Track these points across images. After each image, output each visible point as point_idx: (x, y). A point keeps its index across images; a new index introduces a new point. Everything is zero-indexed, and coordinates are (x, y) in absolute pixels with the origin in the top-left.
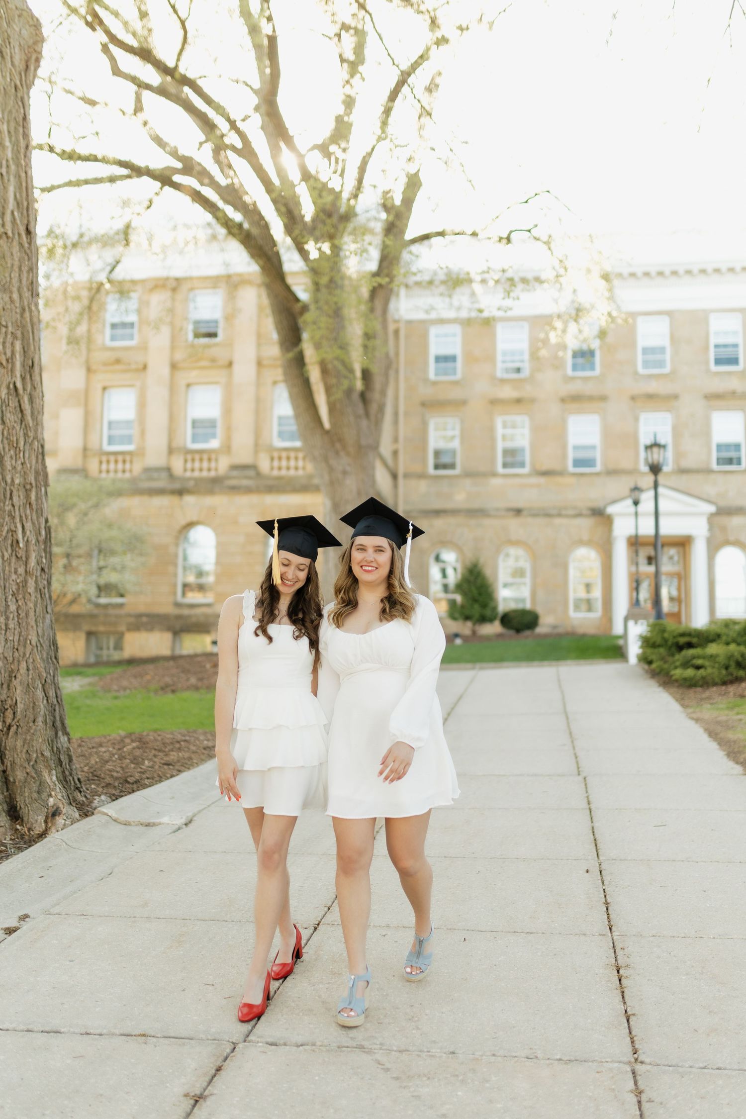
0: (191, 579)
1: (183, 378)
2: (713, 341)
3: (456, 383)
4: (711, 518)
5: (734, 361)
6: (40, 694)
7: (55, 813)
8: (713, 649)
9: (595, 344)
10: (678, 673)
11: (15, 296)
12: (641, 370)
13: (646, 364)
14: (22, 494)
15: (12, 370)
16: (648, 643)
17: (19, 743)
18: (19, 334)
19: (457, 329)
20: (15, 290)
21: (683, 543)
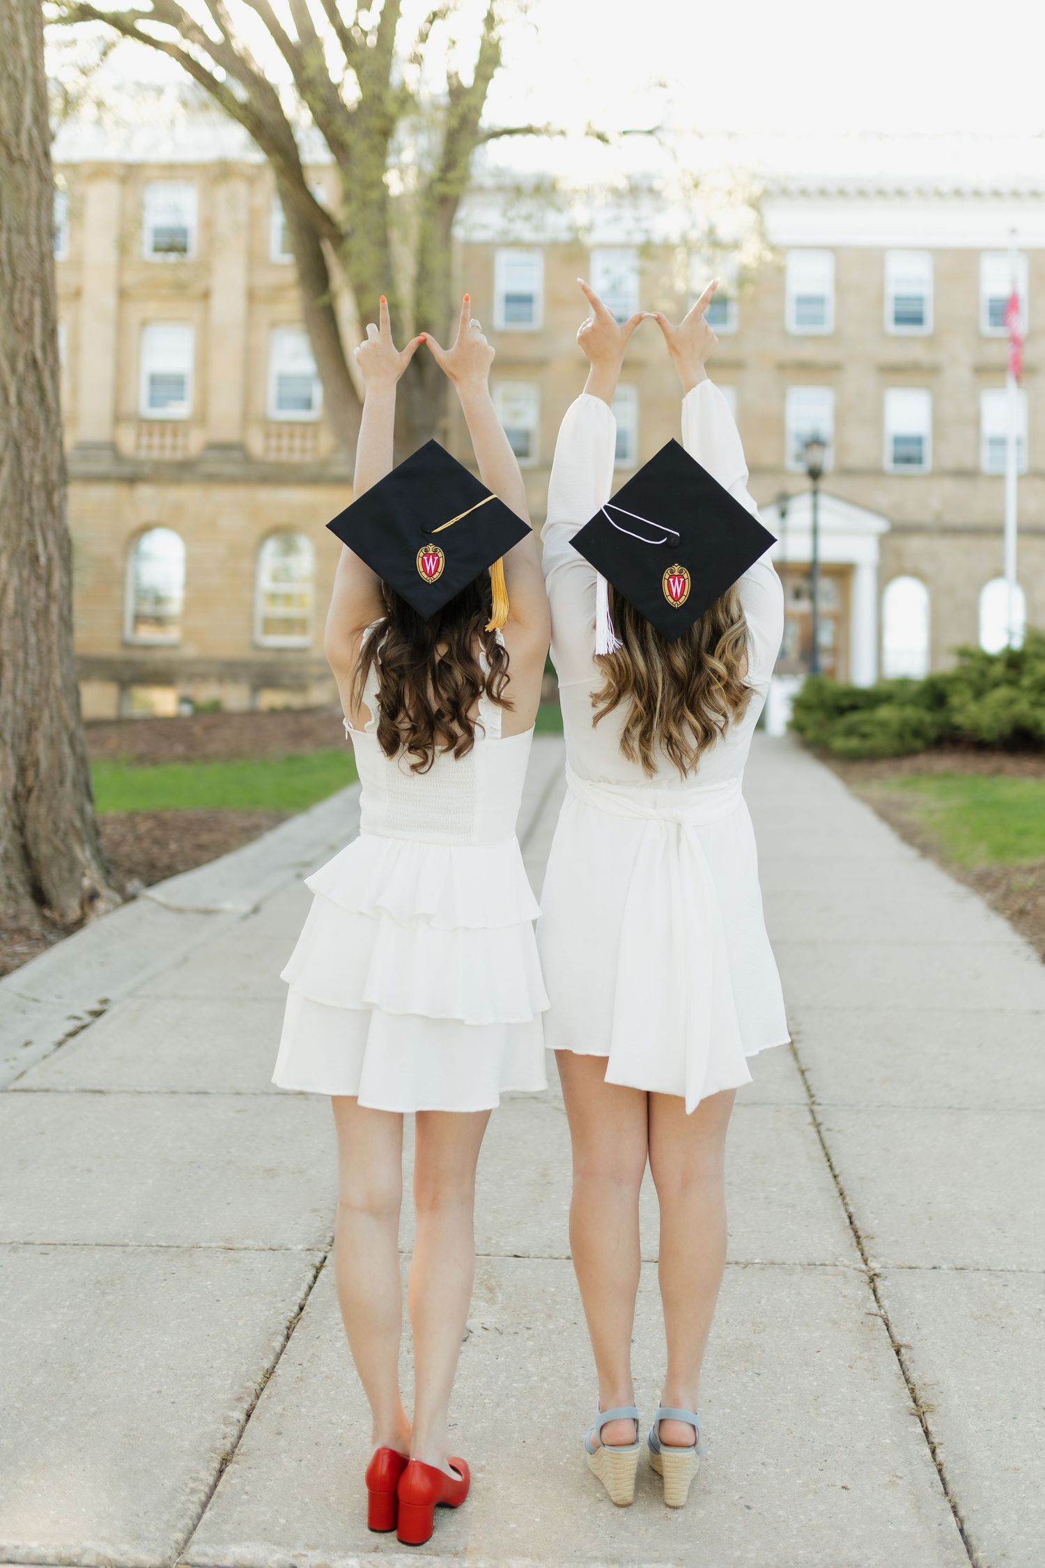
0: (148, 608)
1: (135, 312)
2: (892, 290)
3: (533, 336)
4: (884, 540)
5: (917, 319)
6: (66, 749)
7: (93, 896)
8: (885, 713)
9: (732, 291)
10: (839, 743)
11: (33, 240)
12: (792, 326)
13: (801, 319)
14: (43, 495)
15: (30, 338)
16: (801, 705)
17: (43, 811)
18: (37, 288)
19: (537, 259)
20: (32, 230)
21: (843, 573)
